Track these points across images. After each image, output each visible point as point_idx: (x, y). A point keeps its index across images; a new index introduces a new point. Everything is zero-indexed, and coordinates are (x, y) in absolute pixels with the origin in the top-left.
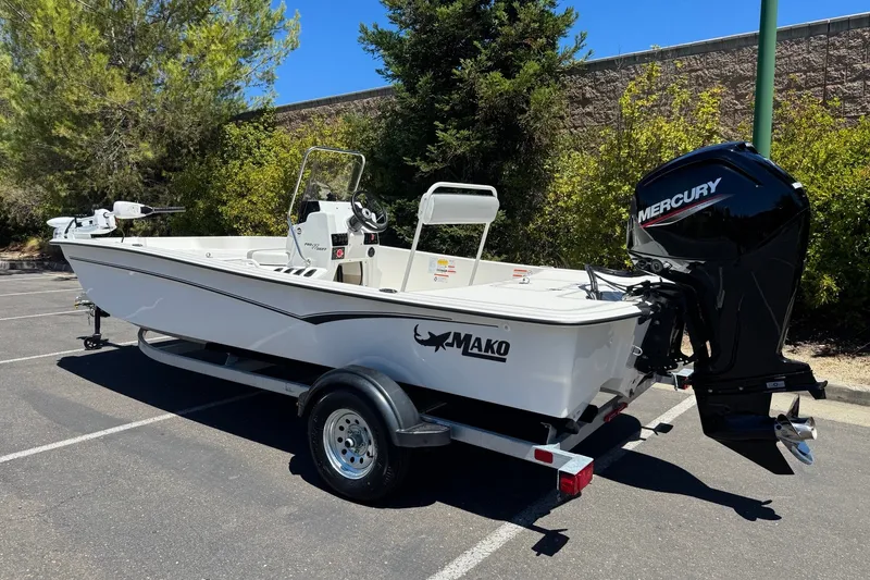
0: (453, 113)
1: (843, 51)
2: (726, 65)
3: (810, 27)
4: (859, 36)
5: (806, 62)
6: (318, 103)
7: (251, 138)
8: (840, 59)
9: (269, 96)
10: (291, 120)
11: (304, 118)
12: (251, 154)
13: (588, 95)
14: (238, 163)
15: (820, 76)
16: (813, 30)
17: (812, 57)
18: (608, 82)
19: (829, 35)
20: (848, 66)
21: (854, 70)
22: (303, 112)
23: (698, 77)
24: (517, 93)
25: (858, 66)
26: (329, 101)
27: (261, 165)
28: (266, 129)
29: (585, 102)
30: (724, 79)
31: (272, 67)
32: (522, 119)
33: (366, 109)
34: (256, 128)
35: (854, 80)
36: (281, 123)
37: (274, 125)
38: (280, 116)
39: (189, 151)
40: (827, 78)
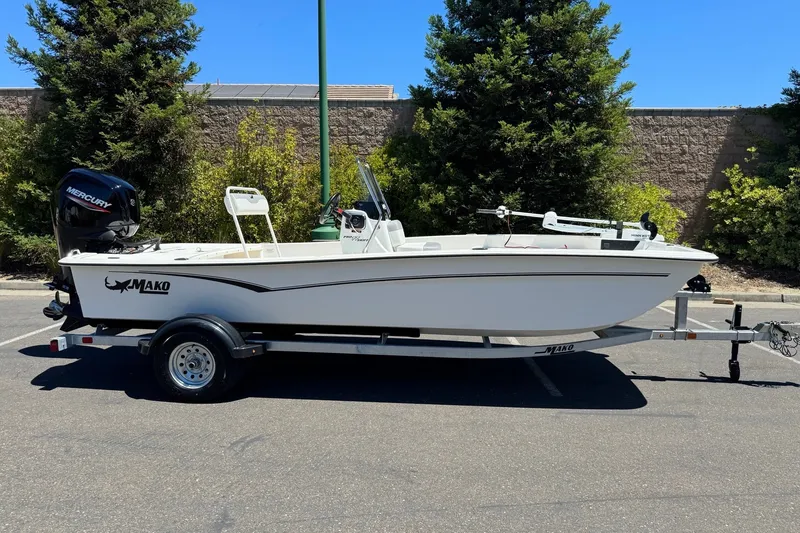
1: (355, 118)
2: (295, 116)
3: (338, 101)
4: (361, 111)
5: (338, 121)
8: (354, 122)
13: (205, 121)
15: (345, 129)
16: (339, 103)
17: (341, 118)
18: (220, 114)
19: (348, 108)
20: (358, 126)
23: (279, 120)
25: (362, 127)
29: (204, 126)
30: (295, 124)
35: (361, 135)
40: (349, 131)
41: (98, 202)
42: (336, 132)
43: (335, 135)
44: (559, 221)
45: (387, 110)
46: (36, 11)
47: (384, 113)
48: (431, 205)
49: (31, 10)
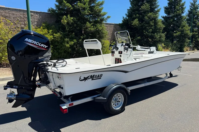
2: (2, 13)
5: (20, 16)
41: (42, 45)
42: (19, 20)
44: (141, 48)
45: (37, 14)
47: (37, 15)
48: (70, 45)
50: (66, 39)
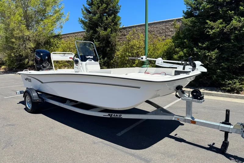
0: (96, 38)
1: (168, 27)
2: (149, 28)
3: (162, 22)
4: (170, 24)
5: (162, 28)
6: (71, 34)
7: (56, 42)
8: (168, 28)
9: (60, 31)
10: (65, 37)
11: (68, 37)
12: (56, 45)
13: (125, 34)
14: (53, 48)
16: (163, 22)
19: (166, 23)
21: (170, 30)
22: (68, 35)
24: (108, 34)
25: (170, 29)
26: (74, 33)
27: (58, 48)
28: (59, 39)
31: (62, 24)
32: (110, 39)
33: (82, 35)
34: (57, 39)
35: (170, 32)
36: (63, 38)
37: (61, 38)
38: (63, 36)
39: (42, 45)
40: (166, 31)
42: (161, 32)
43: (161, 34)
46: (83, 9)
49: (82, 9)
50: (177, 49)
